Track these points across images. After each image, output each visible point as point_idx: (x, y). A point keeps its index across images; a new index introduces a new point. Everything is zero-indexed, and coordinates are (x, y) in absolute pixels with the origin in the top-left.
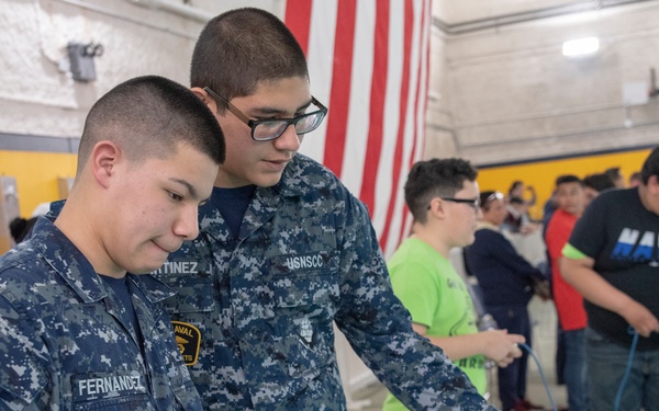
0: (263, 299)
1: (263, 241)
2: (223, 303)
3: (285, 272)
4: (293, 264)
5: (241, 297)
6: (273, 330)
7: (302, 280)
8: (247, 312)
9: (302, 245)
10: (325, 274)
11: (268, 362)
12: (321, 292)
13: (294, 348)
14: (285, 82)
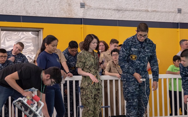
0: (143, 54)
1: (144, 48)
2: (139, 54)
3: (146, 51)
4: (147, 51)
5: (141, 54)
6: (144, 58)
7: (147, 52)
8: (142, 55)
9: (148, 49)
10: (150, 52)
11: (143, 61)
12: (149, 54)
13: (145, 60)
14: (143, 32)
